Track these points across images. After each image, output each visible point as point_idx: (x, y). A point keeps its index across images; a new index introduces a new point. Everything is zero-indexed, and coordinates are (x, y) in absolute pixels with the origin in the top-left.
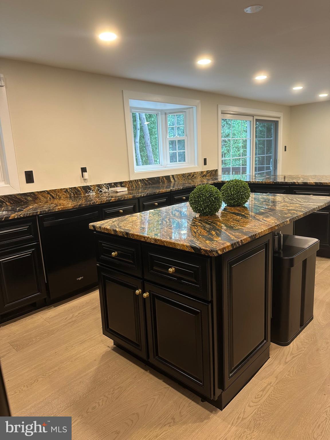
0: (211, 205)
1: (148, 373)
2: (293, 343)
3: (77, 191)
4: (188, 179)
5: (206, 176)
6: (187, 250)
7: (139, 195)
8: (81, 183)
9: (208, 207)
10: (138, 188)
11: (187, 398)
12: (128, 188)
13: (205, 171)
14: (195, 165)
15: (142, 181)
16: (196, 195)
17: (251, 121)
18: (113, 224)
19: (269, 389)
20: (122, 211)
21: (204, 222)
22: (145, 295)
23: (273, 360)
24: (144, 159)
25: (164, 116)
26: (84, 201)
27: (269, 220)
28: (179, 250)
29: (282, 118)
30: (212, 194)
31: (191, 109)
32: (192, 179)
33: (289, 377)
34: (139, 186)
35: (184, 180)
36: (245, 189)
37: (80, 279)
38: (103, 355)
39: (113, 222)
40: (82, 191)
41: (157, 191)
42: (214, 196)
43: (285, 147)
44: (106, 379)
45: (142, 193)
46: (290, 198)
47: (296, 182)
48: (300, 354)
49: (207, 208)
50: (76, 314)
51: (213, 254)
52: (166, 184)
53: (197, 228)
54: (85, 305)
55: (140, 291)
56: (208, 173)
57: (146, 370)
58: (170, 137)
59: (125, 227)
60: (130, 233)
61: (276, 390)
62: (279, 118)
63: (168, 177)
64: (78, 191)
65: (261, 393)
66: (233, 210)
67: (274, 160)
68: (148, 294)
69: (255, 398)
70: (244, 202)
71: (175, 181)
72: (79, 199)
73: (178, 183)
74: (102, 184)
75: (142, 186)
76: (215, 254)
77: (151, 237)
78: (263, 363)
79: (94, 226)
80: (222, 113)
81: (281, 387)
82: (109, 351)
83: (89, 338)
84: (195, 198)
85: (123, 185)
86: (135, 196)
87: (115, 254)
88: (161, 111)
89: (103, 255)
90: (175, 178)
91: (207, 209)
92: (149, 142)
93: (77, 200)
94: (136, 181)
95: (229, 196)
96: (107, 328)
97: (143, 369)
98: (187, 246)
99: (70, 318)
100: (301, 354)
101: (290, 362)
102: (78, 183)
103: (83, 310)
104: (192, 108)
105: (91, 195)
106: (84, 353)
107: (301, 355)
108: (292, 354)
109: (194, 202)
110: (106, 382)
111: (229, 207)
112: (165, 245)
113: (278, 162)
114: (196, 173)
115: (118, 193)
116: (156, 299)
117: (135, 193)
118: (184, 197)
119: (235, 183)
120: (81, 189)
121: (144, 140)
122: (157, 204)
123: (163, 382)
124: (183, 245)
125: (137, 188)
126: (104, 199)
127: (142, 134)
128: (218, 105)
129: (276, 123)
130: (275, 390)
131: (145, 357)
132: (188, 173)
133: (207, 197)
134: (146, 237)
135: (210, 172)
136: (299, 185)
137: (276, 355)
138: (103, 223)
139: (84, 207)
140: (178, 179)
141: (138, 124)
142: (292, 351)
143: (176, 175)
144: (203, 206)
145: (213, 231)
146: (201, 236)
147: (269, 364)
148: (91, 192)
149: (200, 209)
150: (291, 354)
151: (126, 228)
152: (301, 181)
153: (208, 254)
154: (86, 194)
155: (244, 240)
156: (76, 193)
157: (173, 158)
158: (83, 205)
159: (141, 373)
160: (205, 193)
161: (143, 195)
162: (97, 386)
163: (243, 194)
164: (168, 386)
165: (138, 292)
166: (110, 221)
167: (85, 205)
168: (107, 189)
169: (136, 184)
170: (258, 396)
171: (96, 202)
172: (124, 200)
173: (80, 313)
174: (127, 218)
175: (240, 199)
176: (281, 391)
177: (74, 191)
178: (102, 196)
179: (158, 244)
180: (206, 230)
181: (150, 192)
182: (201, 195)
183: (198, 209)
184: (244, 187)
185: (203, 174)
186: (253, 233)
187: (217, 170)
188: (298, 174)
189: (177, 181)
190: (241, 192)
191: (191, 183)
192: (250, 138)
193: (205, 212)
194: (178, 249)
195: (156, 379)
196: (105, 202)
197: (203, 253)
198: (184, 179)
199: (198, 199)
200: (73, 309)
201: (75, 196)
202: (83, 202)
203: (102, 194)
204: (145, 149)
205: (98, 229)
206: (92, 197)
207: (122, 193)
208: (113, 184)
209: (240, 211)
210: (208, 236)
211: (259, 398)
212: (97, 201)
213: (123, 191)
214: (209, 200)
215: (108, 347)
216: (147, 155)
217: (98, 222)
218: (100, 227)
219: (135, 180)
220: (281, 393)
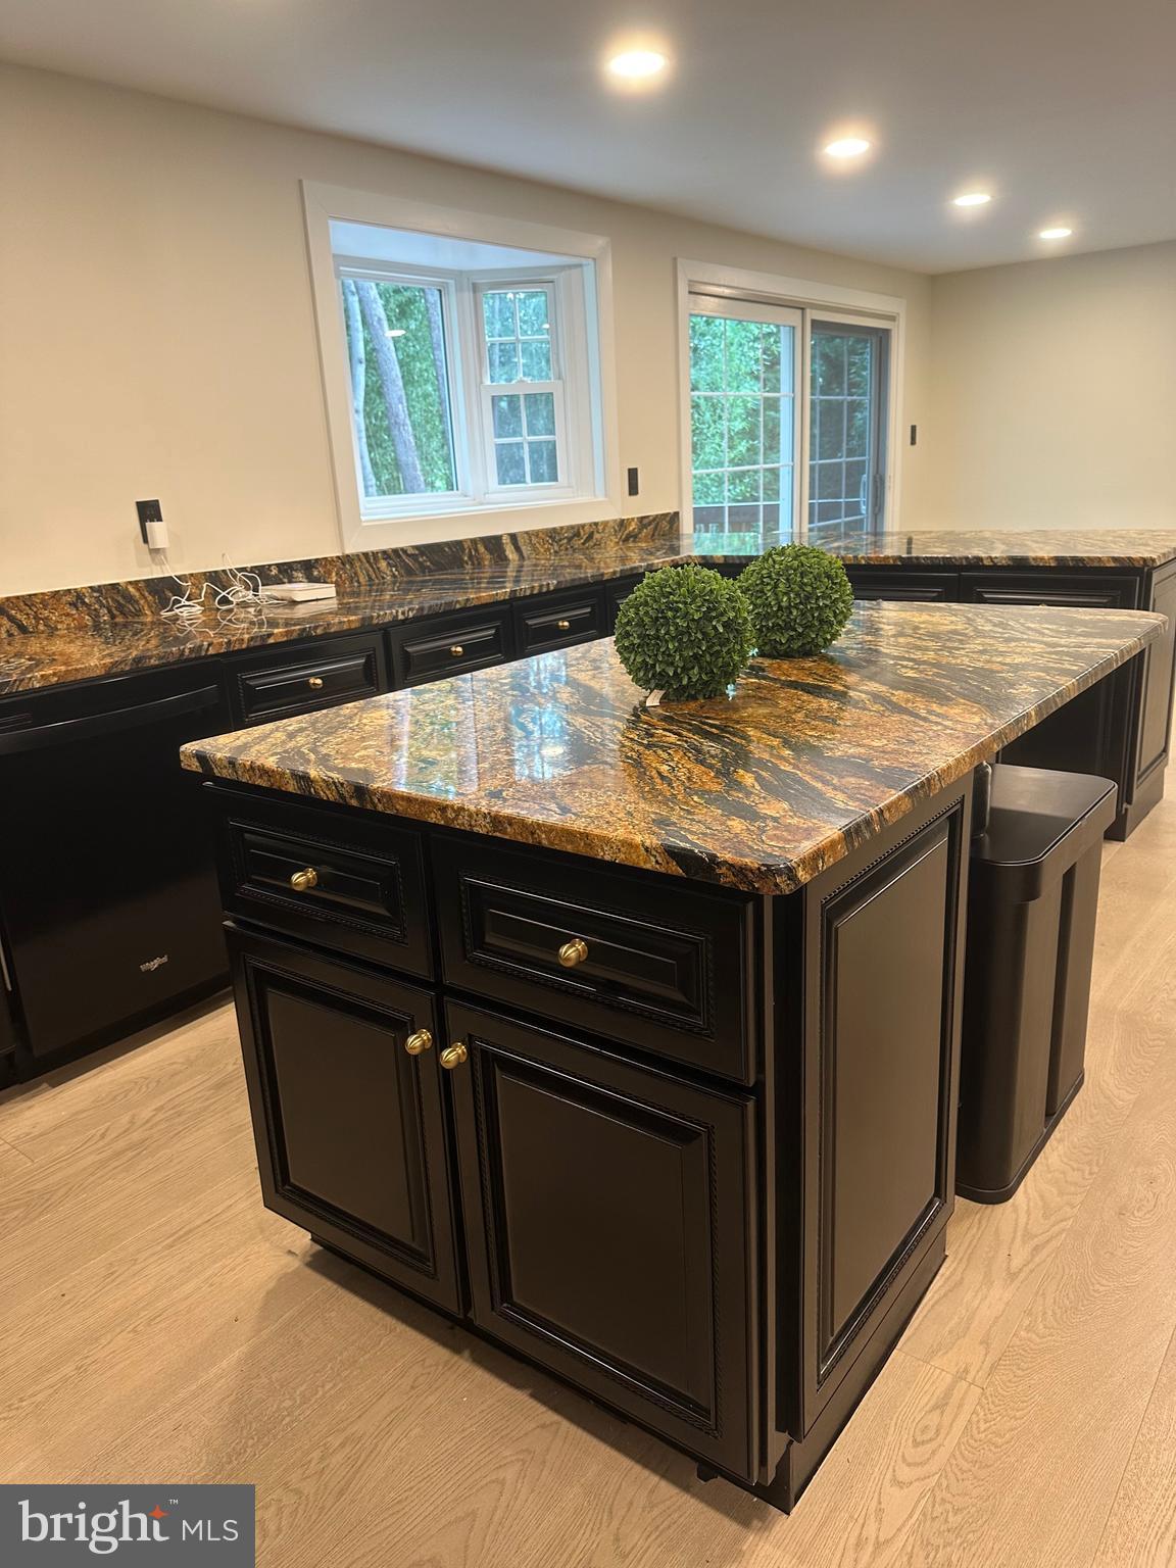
0: (711, 655)
1: (463, 1364)
2: (1025, 1185)
3: (122, 601)
4: (570, 551)
5: (635, 537)
6: (648, 866)
7: (388, 615)
8: (141, 565)
9: (699, 662)
10: (378, 584)
11: (638, 1468)
12: (337, 585)
13: (633, 519)
14: (595, 495)
15: (394, 556)
16: (647, 613)
17: (794, 328)
18: (291, 744)
19: (963, 1399)
20: (319, 681)
21: (689, 731)
22: (451, 1056)
23: (960, 1270)
24: (385, 477)
25: (468, 296)
26: (154, 642)
27: (956, 711)
28: (611, 865)
29: (902, 321)
30: (715, 609)
31: (575, 272)
32: (587, 548)
33: (1034, 1336)
34: (383, 578)
35: (556, 552)
36: (833, 583)
37: (154, 964)
38: (268, 1293)
39: (291, 736)
40: (145, 598)
41: (460, 598)
42: (722, 614)
43: (913, 429)
44: (287, 1403)
45: (397, 606)
46: (996, 620)
47: (983, 555)
48: (1057, 1235)
49: (693, 668)
50: (146, 1113)
51: (776, 885)
52: (487, 569)
53: (665, 756)
54: (181, 1072)
55: (426, 1035)
56: (645, 526)
57: (457, 1350)
58: (495, 384)
59: (345, 757)
60: (375, 786)
61: (990, 1400)
62: (892, 318)
63: (493, 544)
64: (130, 599)
65: (935, 1417)
66: (789, 670)
67: (875, 477)
68: (461, 1049)
69: (916, 1444)
70: (829, 637)
71: (522, 557)
72: (135, 634)
73: (536, 565)
74: (231, 570)
75: (394, 576)
76: (782, 886)
77: (472, 808)
78: (925, 1286)
79: (201, 758)
80: (690, 292)
81: (1008, 1384)
82: (295, 1273)
83: (206, 1217)
84: (641, 623)
85: (316, 573)
86: (372, 617)
87: (308, 880)
88: (458, 275)
89: (250, 881)
90: (520, 544)
91: (696, 670)
92: (401, 409)
93: (123, 639)
94: (370, 558)
95: (767, 616)
96: (283, 1185)
97: (445, 1344)
98: (647, 849)
99: (120, 1131)
100: (1060, 1233)
101: (1027, 1269)
102: (126, 568)
103: (173, 1093)
104: (579, 269)
105: (185, 614)
106: (188, 1288)
107: (1064, 1235)
108: (1028, 1235)
109: (637, 641)
110: (288, 1419)
111: (770, 662)
112: (540, 843)
113: (887, 484)
114: (601, 528)
115: (300, 606)
116: (497, 1069)
117: (365, 608)
118: (563, 619)
119: (795, 559)
120: (138, 590)
121: (381, 403)
122: (459, 649)
123: (531, 1400)
124: (630, 845)
125: (375, 585)
126: (242, 634)
127: (374, 378)
128: (675, 259)
129: (882, 338)
130: (986, 1398)
131: (452, 1305)
132: (572, 527)
133: (693, 620)
134: (452, 807)
135: (650, 524)
136: (995, 567)
137: (969, 1246)
138: (243, 740)
139: (156, 667)
140: (534, 549)
141: (359, 341)
142: (1027, 1224)
143: (527, 533)
144: (678, 657)
145: (741, 772)
146: (696, 794)
147: (947, 1288)
148: (184, 601)
149: (663, 674)
150: (1024, 1236)
151: (353, 765)
152: (1002, 552)
153: (751, 883)
154: (164, 614)
155: (889, 807)
156: (120, 607)
157: (509, 467)
158: (150, 658)
159: (437, 1365)
160: (685, 603)
161: (403, 613)
162: (251, 1442)
163: (826, 606)
164: (556, 1417)
165: (418, 1043)
166: (277, 729)
167: (160, 658)
168: (252, 592)
169: (367, 572)
170: (923, 1432)
171: (206, 647)
172: (326, 636)
173: (162, 1107)
174: (351, 718)
175: (813, 625)
176: (1012, 1404)
177: (113, 599)
178: (230, 621)
179: (507, 837)
180: (711, 767)
181: (433, 602)
182: (670, 614)
183: (658, 670)
184: (829, 577)
185: (627, 532)
186: (915, 772)
187: (676, 514)
188: (981, 529)
189: (529, 558)
190: (818, 598)
191: (584, 565)
192: (793, 392)
193: (685, 682)
194: (603, 861)
195: (502, 1389)
196: (244, 646)
197: (727, 879)
198: (556, 548)
199: (658, 630)
200: (134, 1092)
201: (117, 620)
202: (150, 646)
203: (231, 610)
204: (386, 437)
205: (224, 771)
206: (191, 625)
207: (313, 608)
208: (274, 572)
209: (821, 676)
210: (727, 792)
211: (931, 1440)
212: (213, 642)
213: (317, 600)
214: (703, 633)
215: (290, 1252)
216: (395, 459)
217: (223, 740)
218: (232, 763)
219: (363, 554)
220: (1012, 1413)
